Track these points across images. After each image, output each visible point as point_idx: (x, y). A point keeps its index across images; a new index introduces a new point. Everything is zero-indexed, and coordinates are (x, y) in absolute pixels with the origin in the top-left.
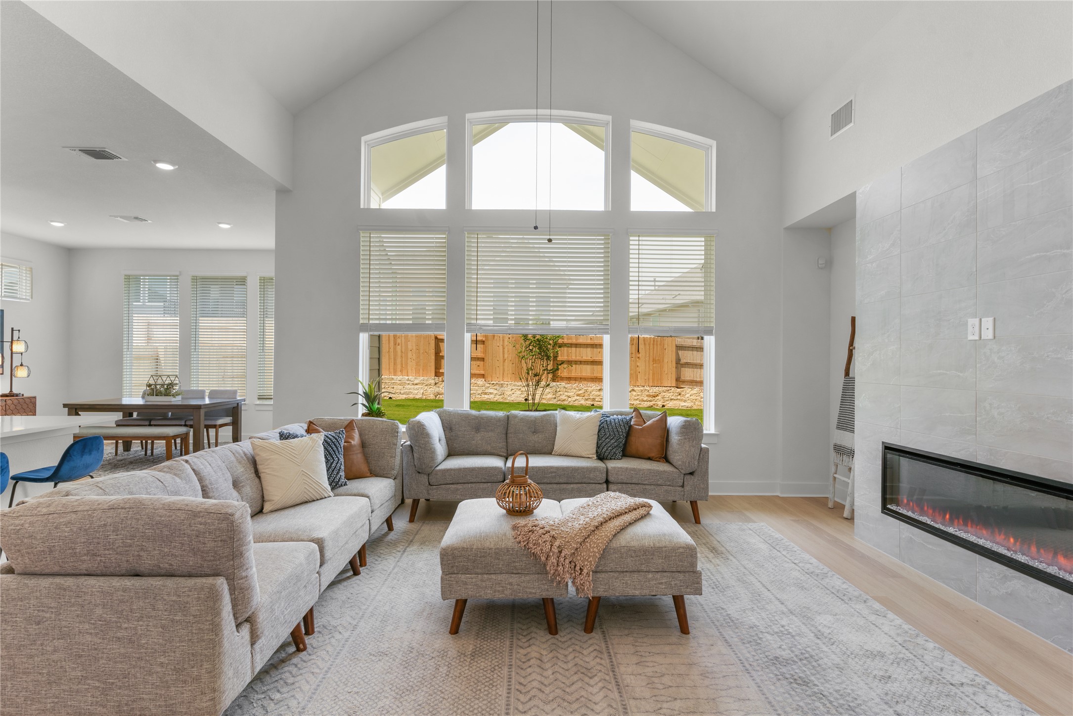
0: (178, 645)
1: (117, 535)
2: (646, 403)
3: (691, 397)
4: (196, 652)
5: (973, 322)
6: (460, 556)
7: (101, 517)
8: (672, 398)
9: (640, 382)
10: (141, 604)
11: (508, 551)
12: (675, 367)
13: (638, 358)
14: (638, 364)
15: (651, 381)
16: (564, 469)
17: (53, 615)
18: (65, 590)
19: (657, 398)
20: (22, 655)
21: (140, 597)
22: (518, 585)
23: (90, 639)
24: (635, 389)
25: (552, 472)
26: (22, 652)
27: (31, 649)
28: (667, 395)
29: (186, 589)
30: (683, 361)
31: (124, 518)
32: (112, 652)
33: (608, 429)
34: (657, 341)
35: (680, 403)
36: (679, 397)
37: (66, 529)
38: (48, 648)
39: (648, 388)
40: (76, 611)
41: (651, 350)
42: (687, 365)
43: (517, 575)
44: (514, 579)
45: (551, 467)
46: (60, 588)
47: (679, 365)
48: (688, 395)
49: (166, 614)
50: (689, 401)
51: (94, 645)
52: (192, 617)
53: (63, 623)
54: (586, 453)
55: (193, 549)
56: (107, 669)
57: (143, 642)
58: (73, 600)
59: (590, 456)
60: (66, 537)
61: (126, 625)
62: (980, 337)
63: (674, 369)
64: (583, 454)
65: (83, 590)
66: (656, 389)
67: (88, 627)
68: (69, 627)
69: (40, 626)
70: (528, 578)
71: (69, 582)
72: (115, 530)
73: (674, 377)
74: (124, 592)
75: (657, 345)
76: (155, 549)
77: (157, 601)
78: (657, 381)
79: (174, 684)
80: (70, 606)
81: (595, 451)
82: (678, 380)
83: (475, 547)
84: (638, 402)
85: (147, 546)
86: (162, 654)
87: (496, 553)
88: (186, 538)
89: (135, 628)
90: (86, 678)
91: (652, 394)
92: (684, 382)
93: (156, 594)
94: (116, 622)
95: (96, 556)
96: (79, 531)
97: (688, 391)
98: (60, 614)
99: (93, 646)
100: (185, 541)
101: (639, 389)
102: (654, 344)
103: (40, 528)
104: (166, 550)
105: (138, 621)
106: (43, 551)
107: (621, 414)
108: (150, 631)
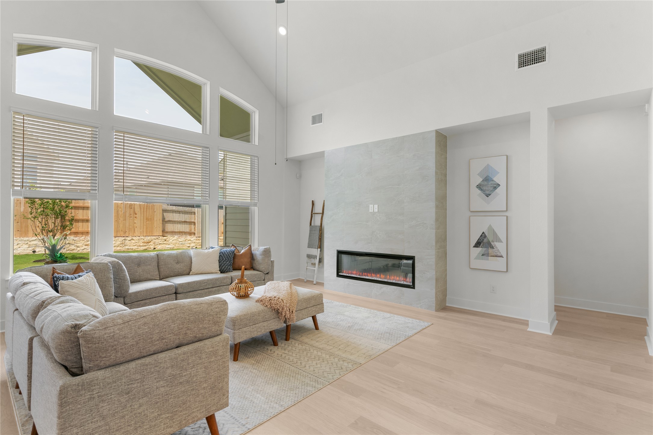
0: (213, 374)
1: (174, 324)
2: (142, 247)
3: (173, 242)
4: (221, 375)
5: (371, 206)
6: (244, 319)
7: (163, 317)
8: (161, 243)
9: (137, 233)
10: (194, 358)
11: (263, 311)
12: (161, 223)
13: (136, 217)
14: (135, 221)
15: (145, 232)
16: (211, 280)
17: (139, 384)
18: (147, 365)
19: (150, 243)
20: (116, 419)
21: (193, 355)
22: (267, 326)
23: (163, 390)
24: (134, 238)
25: (205, 283)
26: (116, 417)
27: (123, 412)
28: (157, 241)
29: (217, 343)
30: (167, 219)
31: (176, 314)
32: (177, 392)
33: (224, 256)
34: (149, 207)
35: (166, 246)
36: (165, 242)
37: (145, 328)
38: (136, 406)
39: (143, 237)
40: (155, 376)
41: (145, 213)
42: (169, 221)
43: (266, 322)
44: (265, 324)
45: (204, 280)
46: (144, 365)
47: (164, 222)
48: (171, 241)
49: (207, 359)
50: (172, 244)
51: (166, 392)
52: (219, 357)
53: (146, 386)
54: (215, 270)
55: (214, 322)
56: (174, 403)
57: (195, 379)
58: (152, 370)
59: (217, 272)
60: (147, 332)
61: (185, 374)
62: (374, 211)
63: (161, 225)
64: (213, 271)
65: (159, 361)
66: (149, 238)
67: (162, 383)
68: (150, 388)
69: (129, 394)
70: (270, 322)
71: (148, 360)
72: (173, 322)
73: (161, 230)
74: (184, 355)
75: (149, 209)
76: (195, 327)
77: (202, 354)
78: (149, 232)
79: (210, 397)
80: (151, 374)
81: (218, 269)
82: (163, 231)
83: (249, 313)
84: (136, 247)
85: (191, 326)
86: (205, 382)
87: (259, 313)
88: (211, 317)
89: (190, 374)
90: (161, 414)
91: (146, 241)
92: (167, 232)
93: (202, 350)
94: (179, 374)
95: (163, 339)
96: (154, 326)
97: (171, 238)
98: (144, 381)
99: (165, 394)
100: (211, 318)
101: (137, 238)
102: (147, 209)
103: (128, 331)
104: (201, 326)
105: (192, 369)
106: (132, 345)
108: (199, 372)
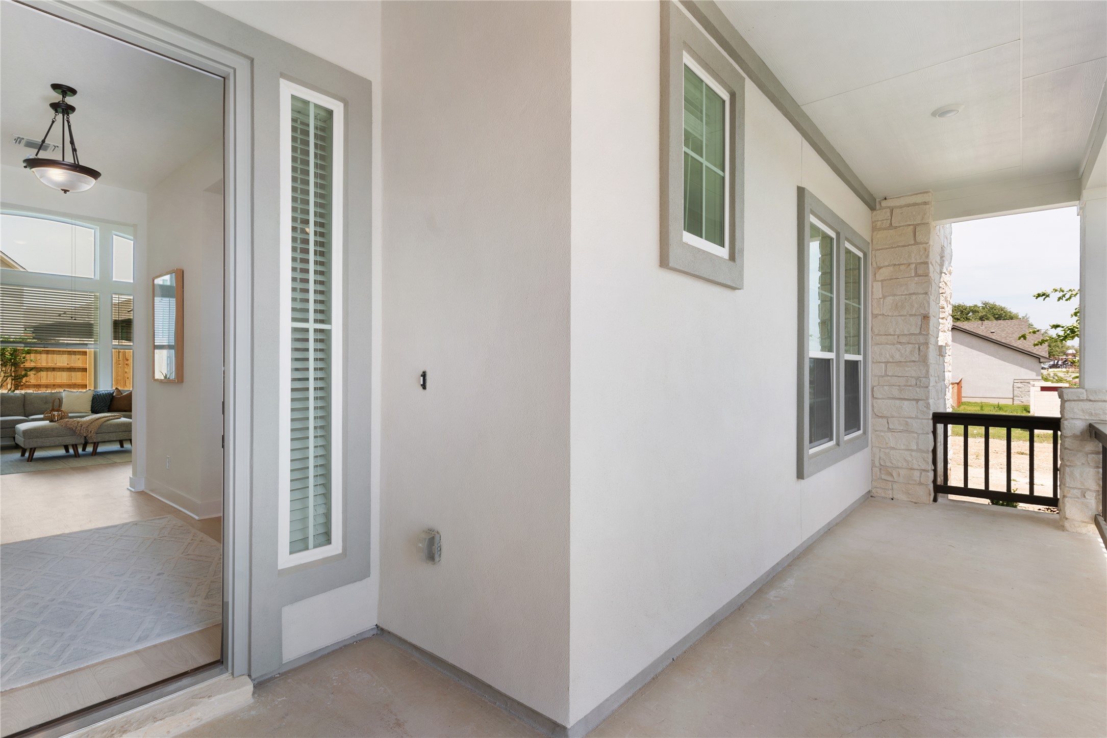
33: (99, 398)
59: (87, 411)
81: (90, 409)
107: (107, 391)
